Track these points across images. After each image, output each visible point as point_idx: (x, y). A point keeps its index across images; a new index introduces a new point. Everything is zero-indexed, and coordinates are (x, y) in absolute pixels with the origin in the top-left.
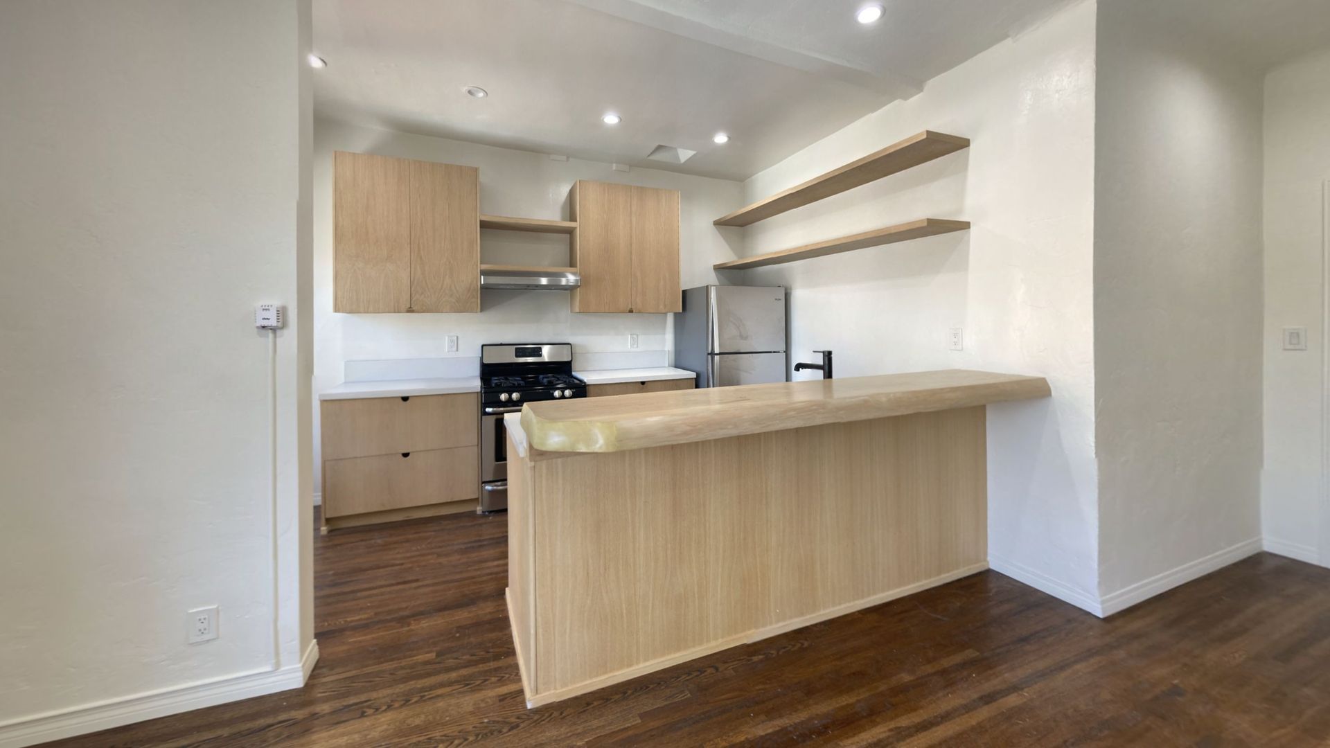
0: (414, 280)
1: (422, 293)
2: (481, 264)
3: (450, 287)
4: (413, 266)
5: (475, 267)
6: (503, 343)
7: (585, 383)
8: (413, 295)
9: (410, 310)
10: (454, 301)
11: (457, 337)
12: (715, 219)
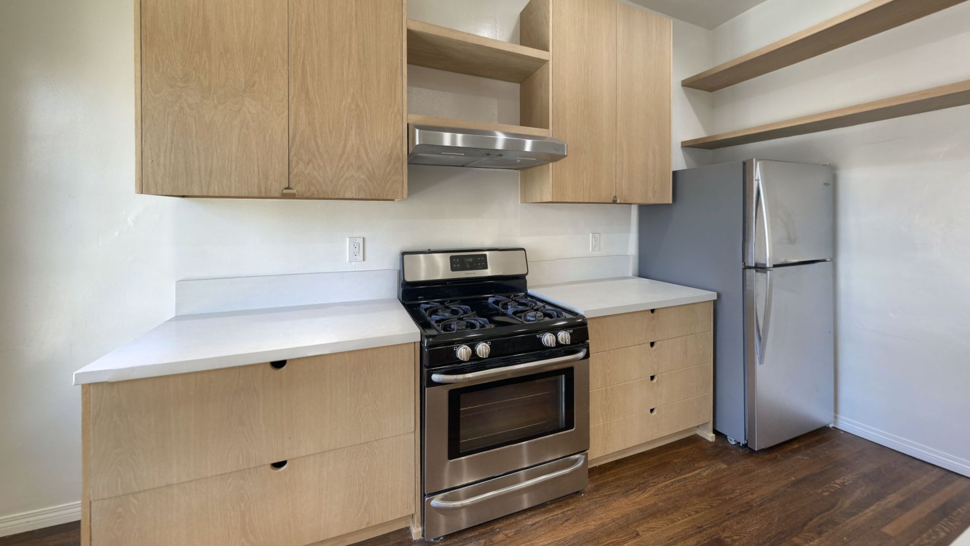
0: (294, 136)
1: (310, 161)
2: (409, 112)
3: (358, 151)
4: (292, 106)
5: (399, 117)
6: (432, 248)
7: (582, 317)
8: (293, 164)
9: (287, 194)
10: (363, 177)
11: (364, 239)
12: (683, 79)
